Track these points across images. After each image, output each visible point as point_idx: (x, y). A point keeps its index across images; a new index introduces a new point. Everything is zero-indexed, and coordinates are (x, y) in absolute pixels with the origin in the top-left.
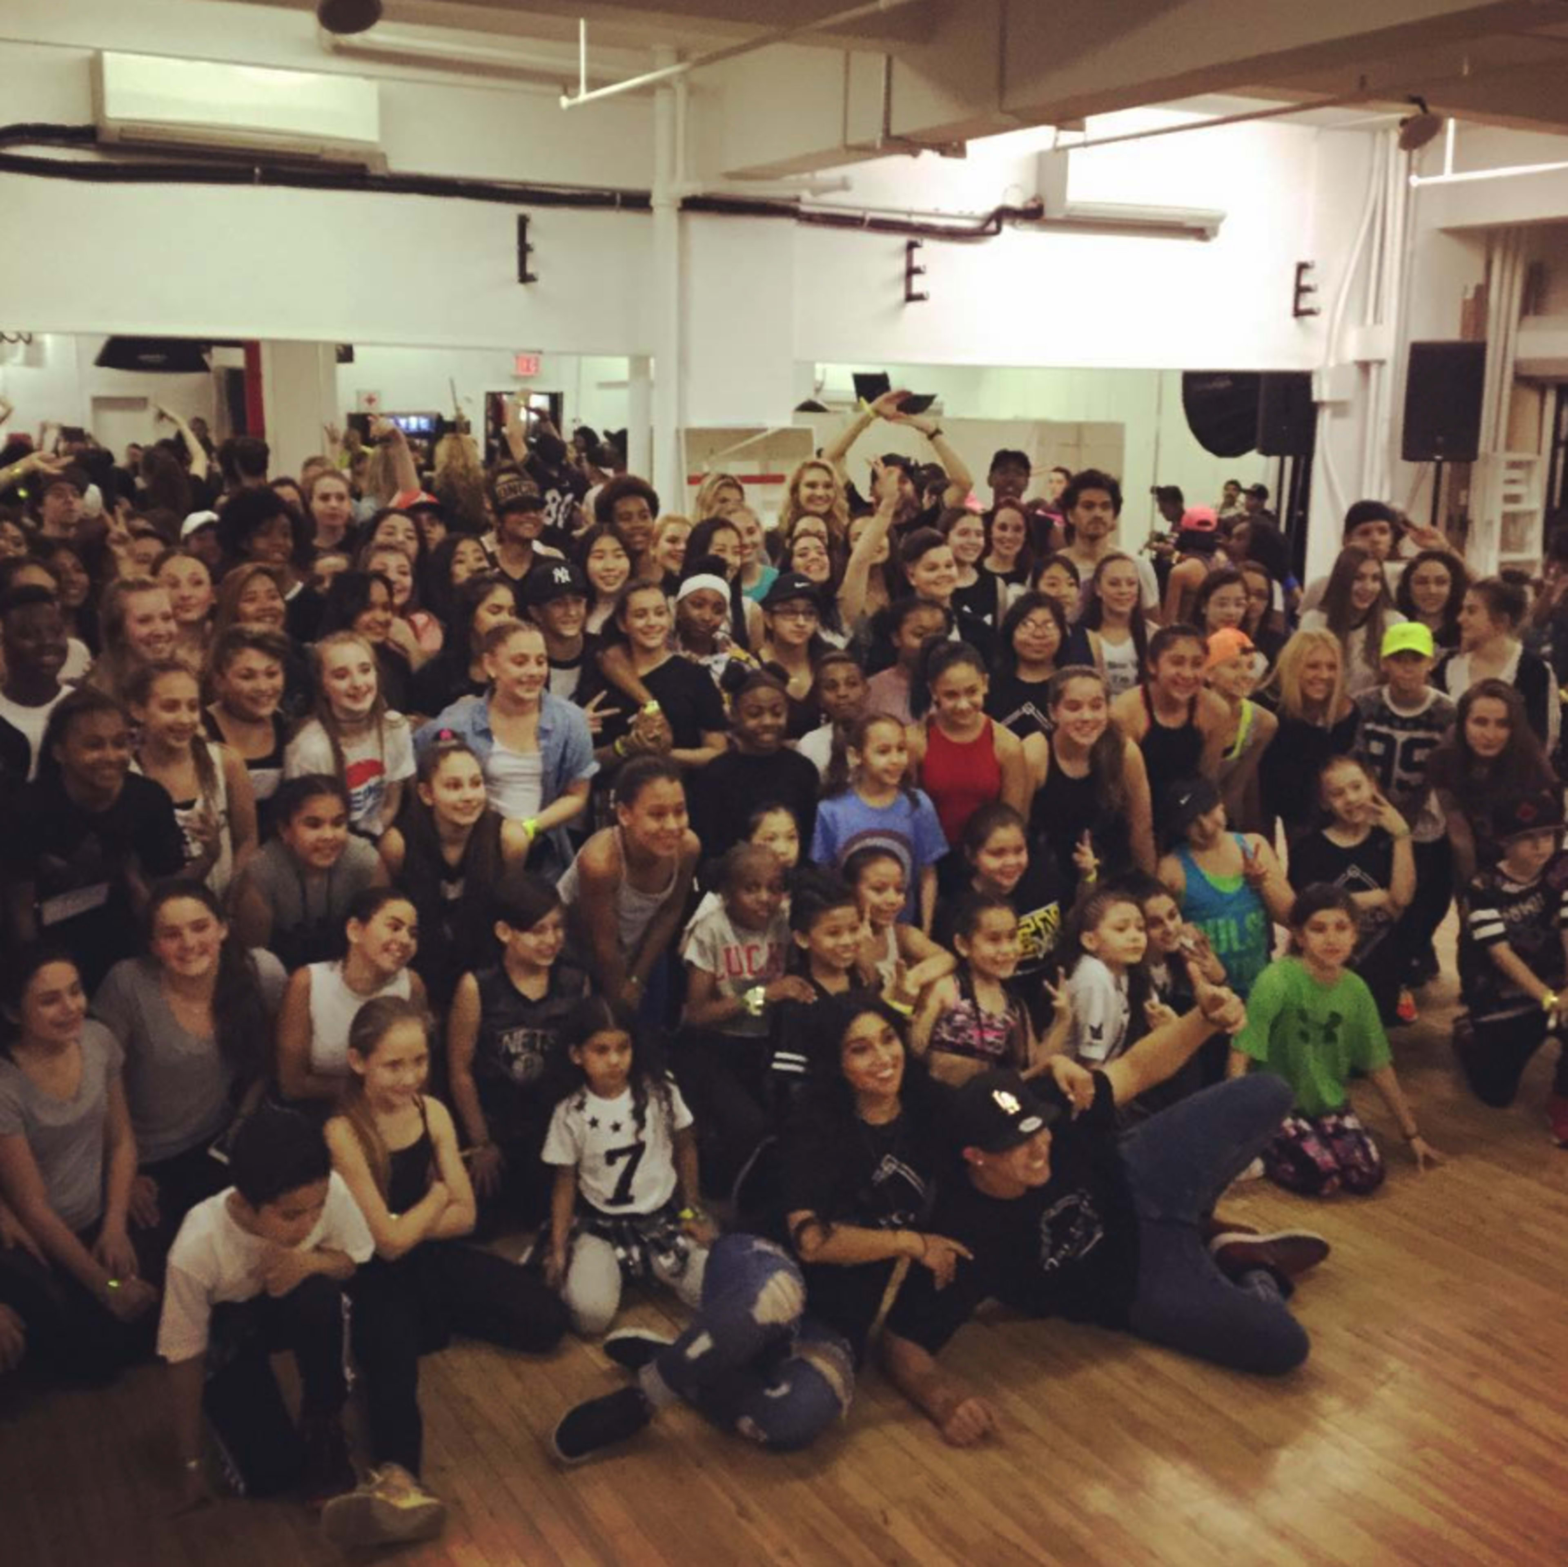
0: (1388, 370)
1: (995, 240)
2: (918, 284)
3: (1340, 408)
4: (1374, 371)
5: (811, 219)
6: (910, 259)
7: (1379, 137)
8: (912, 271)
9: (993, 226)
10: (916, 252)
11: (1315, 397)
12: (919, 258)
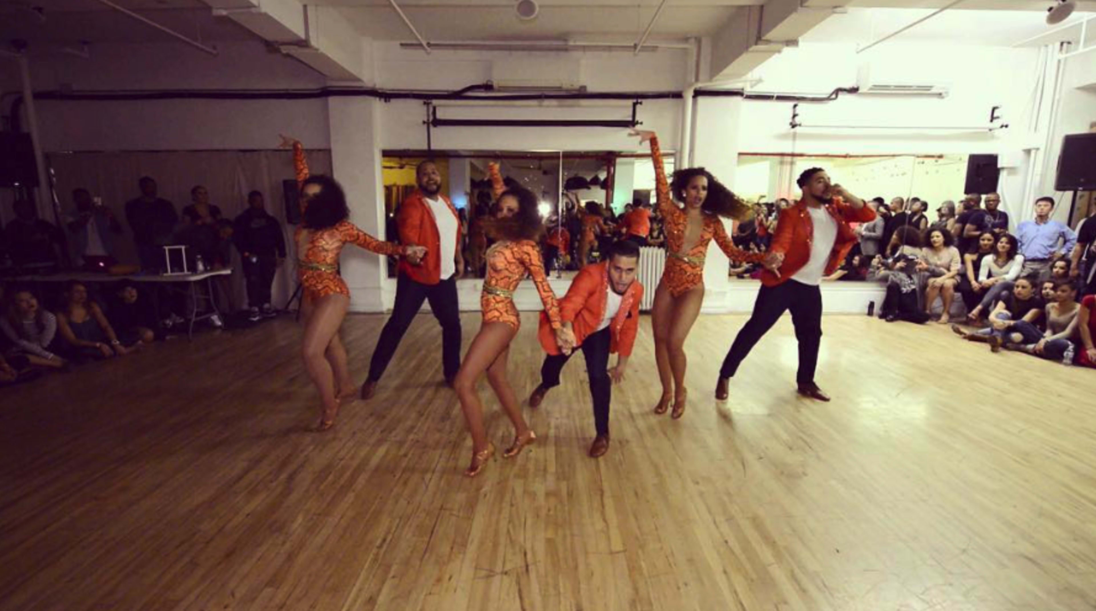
0: (1041, 154)
1: (835, 101)
2: (797, 120)
3: (1012, 170)
4: (1033, 153)
5: (750, 97)
6: (794, 111)
7: (1043, 49)
8: (795, 116)
9: (834, 96)
10: (797, 108)
11: (1000, 165)
12: (798, 110)
